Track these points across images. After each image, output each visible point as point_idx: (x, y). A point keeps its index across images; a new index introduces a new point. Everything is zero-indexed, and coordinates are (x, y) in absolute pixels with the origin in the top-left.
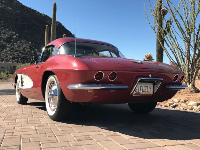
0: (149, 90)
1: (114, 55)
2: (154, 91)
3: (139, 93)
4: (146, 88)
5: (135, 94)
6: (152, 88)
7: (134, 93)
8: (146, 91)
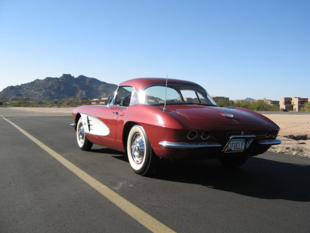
0: (240, 147)
1: (201, 97)
2: (245, 146)
3: (230, 150)
4: (238, 144)
5: (227, 151)
6: (244, 144)
7: (225, 150)
8: (238, 147)
